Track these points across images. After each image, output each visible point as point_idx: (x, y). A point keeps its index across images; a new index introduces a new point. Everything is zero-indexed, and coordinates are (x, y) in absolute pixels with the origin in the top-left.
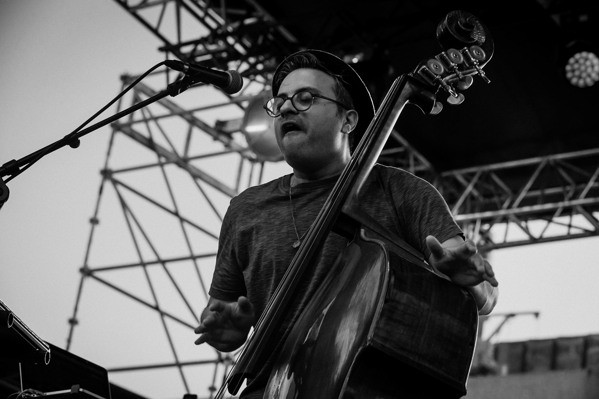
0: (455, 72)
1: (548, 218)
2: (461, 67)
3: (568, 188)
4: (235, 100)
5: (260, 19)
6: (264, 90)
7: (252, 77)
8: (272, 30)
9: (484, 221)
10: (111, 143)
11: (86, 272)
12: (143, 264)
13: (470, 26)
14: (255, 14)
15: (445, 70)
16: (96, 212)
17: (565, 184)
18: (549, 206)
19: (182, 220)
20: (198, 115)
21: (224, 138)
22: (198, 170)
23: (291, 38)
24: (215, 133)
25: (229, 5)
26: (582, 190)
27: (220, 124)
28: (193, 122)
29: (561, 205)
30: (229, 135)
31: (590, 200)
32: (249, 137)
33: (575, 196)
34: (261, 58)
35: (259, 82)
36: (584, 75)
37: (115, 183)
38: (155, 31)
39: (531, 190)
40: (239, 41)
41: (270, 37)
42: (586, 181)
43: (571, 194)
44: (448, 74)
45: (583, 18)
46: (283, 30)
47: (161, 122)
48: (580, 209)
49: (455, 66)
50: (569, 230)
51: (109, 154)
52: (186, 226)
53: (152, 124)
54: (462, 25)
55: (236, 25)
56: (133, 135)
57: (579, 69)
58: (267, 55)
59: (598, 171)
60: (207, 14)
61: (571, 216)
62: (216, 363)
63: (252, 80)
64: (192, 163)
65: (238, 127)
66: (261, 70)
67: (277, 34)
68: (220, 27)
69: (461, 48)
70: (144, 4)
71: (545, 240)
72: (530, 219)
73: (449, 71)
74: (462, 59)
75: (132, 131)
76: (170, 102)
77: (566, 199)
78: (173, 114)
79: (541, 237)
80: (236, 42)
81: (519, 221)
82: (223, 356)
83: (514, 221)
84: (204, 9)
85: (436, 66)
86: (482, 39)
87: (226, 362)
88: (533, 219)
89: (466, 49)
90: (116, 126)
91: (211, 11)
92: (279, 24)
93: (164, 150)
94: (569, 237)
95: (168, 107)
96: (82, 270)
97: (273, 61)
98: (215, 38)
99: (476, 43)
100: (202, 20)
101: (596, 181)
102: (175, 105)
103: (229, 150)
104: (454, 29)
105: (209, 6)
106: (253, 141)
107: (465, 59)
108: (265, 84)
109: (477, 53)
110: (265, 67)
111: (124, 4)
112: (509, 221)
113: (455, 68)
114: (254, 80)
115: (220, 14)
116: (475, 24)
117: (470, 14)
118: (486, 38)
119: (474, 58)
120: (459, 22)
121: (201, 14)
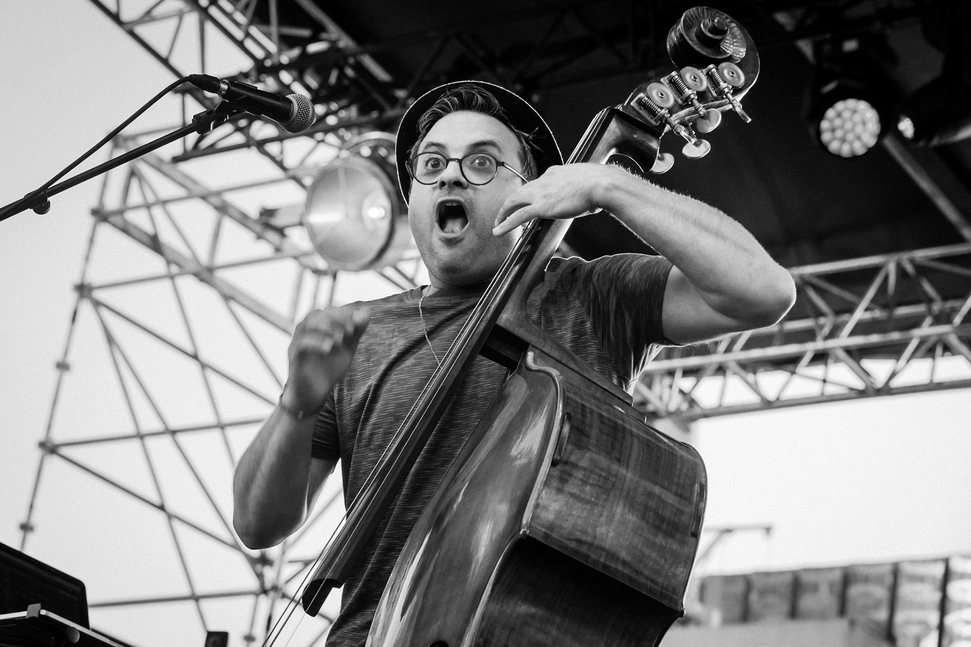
0: (692, 105)
1: (790, 367)
2: (702, 96)
3: (822, 320)
4: (291, 173)
5: (333, 43)
6: (338, 157)
7: (319, 136)
8: (351, 60)
9: (688, 372)
10: (91, 241)
11: (49, 448)
12: (141, 436)
13: (720, 31)
14: (324, 35)
15: (676, 101)
16: (66, 353)
17: (819, 314)
18: (791, 349)
19: (204, 366)
20: (230, 198)
21: (272, 236)
22: (231, 287)
23: (382, 75)
24: (258, 228)
25: (284, 20)
26: (845, 323)
27: (268, 213)
28: (223, 209)
29: (810, 348)
30: (280, 231)
31: (859, 340)
32: (313, 234)
33: (833, 333)
34: (334, 106)
35: (330, 145)
36: (850, 137)
37: (97, 304)
38: (165, 62)
40: (300, 79)
41: (350, 72)
42: (850, 309)
43: (826, 330)
44: (682, 107)
45: (850, 45)
46: (369, 62)
47: (172, 208)
48: (842, 354)
49: (693, 94)
50: (823, 388)
51: (87, 258)
52: (211, 376)
53: (157, 211)
54: (707, 30)
55: (295, 52)
56: (126, 230)
57: (842, 127)
58: (344, 102)
59: (871, 293)
60: (248, 35)
61: (826, 364)
62: (257, 595)
63: (319, 142)
64: (223, 275)
65: (295, 219)
66: (334, 126)
67: (360, 68)
68: (269, 55)
69: (705, 66)
70: (148, 17)
71: (785, 403)
72: (762, 369)
73: (683, 103)
74: (705, 84)
75: (125, 221)
76: (186, 176)
77: (819, 338)
78: (190, 196)
79: (778, 399)
80: (294, 80)
81: (743, 373)
82: (268, 584)
83: (735, 373)
84: (244, 28)
85: (662, 94)
86: (741, 52)
87: (271, 594)
88: (767, 371)
89: (713, 67)
90: (100, 215)
91: (254, 31)
92: (362, 53)
93: (178, 254)
94: (824, 399)
95: (183, 185)
96: (42, 445)
97: (353, 112)
98: (261, 74)
99: (730, 59)
100: (240, 44)
101: (867, 310)
102: (195, 182)
103: (279, 254)
104: (693, 35)
105: (251, 23)
106: (320, 239)
107: (711, 84)
108: (340, 149)
109: (731, 74)
110: (340, 120)
111: (115, 17)
112: (728, 373)
113: (693, 99)
114: (323, 141)
115: (268, 35)
116: (727, 29)
117: (720, 12)
118: (746, 51)
119: (726, 82)
120: (702, 26)
121: (239, 34)
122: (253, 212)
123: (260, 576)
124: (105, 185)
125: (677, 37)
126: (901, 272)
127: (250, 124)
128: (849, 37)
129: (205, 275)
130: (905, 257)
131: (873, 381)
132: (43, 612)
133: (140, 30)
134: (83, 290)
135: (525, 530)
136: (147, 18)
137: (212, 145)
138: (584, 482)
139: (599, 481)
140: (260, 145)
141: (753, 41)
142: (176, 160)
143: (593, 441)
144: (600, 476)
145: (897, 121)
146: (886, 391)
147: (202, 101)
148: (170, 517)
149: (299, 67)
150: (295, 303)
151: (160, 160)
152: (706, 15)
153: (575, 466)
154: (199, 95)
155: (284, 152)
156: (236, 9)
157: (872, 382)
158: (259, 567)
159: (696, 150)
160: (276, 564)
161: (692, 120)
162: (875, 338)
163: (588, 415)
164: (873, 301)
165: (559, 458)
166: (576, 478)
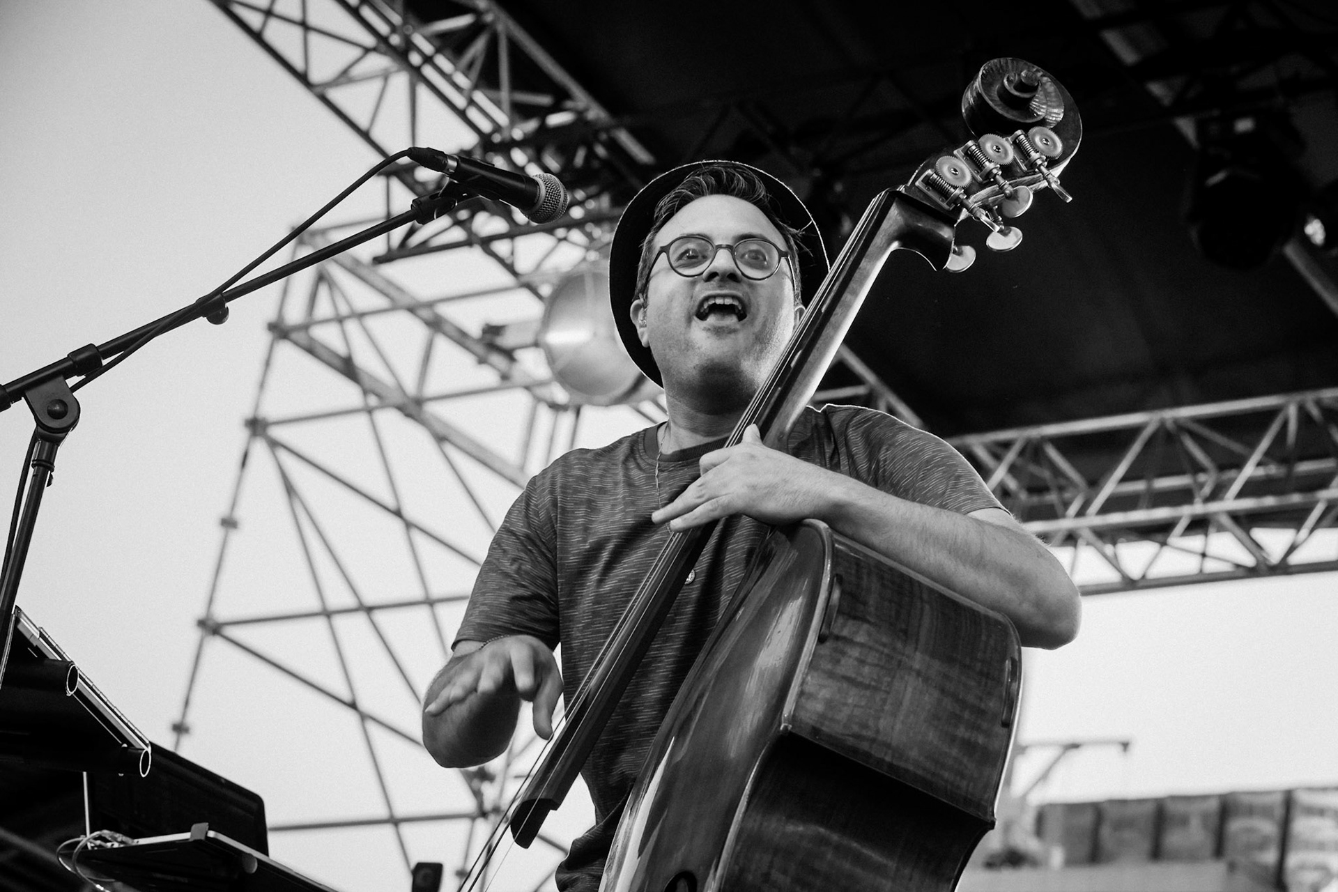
0: (996, 182)
1: (1160, 537)
2: (1008, 171)
3: (1202, 477)
4: (524, 279)
5: (580, 114)
6: (584, 259)
7: (561, 232)
8: (604, 136)
10: (268, 363)
11: (211, 627)
12: (327, 614)
13: (1029, 88)
14: (569, 104)
15: (974, 178)
16: (233, 506)
17: (1197, 469)
18: (1162, 513)
19: (409, 525)
20: (446, 310)
21: (497, 359)
22: (446, 425)
23: (641, 154)
24: (480, 349)
25: (518, 83)
26: (1231, 481)
27: (492, 331)
28: (436, 325)
29: (1186, 512)
30: (509, 354)
31: (1248, 504)
32: (551, 358)
33: (1216, 495)
34: (580, 195)
35: (574, 244)
37: (274, 444)
38: (365, 135)
39: (1125, 479)
40: (538, 159)
41: (601, 151)
42: (1238, 463)
43: (1207, 490)
44: (982, 186)
45: (1244, 125)
46: (624, 138)
47: (371, 322)
48: (1226, 520)
49: (996, 168)
50: (1202, 565)
51: (262, 385)
52: (418, 537)
53: (352, 326)
54: (1012, 87)
55: (531, 125)
56: (311, 349)
58: (593, 189)
59: (1265, 444)
60: (471, 102)
61: (1206, 535)
62: (473, 818)
63: (560, 240)
64: (433, 409)
65: (529, 338)
66: (580, 219)
67: (613, 146)
68: (497, 128)
69: (1011, 133)
70: (344, 77)
71: (1153, 583)
72: (1122, 539)
73: (984, 180)
74: (1011, 154)
75: (311, 339)
76: (390, 283)
77: (1198, 500)
78: (394, 307)
79: (1144, 577)
80: (529, 161)
81: (1099, 543)
82: (488, 805)
83: (1088, 544)
84: (466, 93)
85: (955, 170)
86: (1057, 114)
88: (1129, 541)
89: (1020, 133)
90: (279, 331)
91: (479, 97)
92: (617, 126)
93: (376, 380)
94: (1202, 578)
95: (386, 295)
96: (202, 623)
97: (605, 201)
98: (488, 152)
99: (1043, 122)
100: (462, 114)
101: (1259, 464)
102: (399, 289)
103: (508, 384)
104: (995, 94)
105: (476, 87)
106: (560, 364)
107: (1018, 155)
108: (588, 249)
109: (1045, 142)
110: (588, 212)
111: (303, 78)
112: (1080, 541)
113: (996, 174)
114: (565, 239)
115: (498, 103)
116: (1038, 84)
117: (1029, 64)
118: (1064, 112)
119: (1038, 152)
120: (1005, 82)
121: (460, 101)
122: (475, 330)
123: (477, 794)
124: (285, 292)
125: (974, 98)
126: (1304, 417)
127: (472, 216)
128: (1243, 115)
129: (412, 409)
130: (1309, 398)
131: (1266, 556)
132: (212, 834)
133: (335, 95)
134: (256, 426)
135: (786, 724)
136: (342, 79)
137: (424, 243)
138: (862, 662)
139: (880, 659)
140: (486, 243)
141: (1072, 99)
142: (378, 260)
143: (872, 609)
144: (882, 653)
145: (1304, 223)
146: (1283, 569)
147: (412, 185)
148: (364, 717)
149: (536, 144)
150: (527, 445)
151: (357, 262)
152: (1010, 67)
153: (849, 641)
154: (409, 179)
155: (515, 253)
156: (456, 69)
157: (1264, 558)
158: (476, 783)
159: (1003, 241)
160: (499, 780)
161: (997, 203)
162: (1269, 501)
163: (865, 577)
164: (1268, 454)
165: (827, 632)
166: (850, 657)
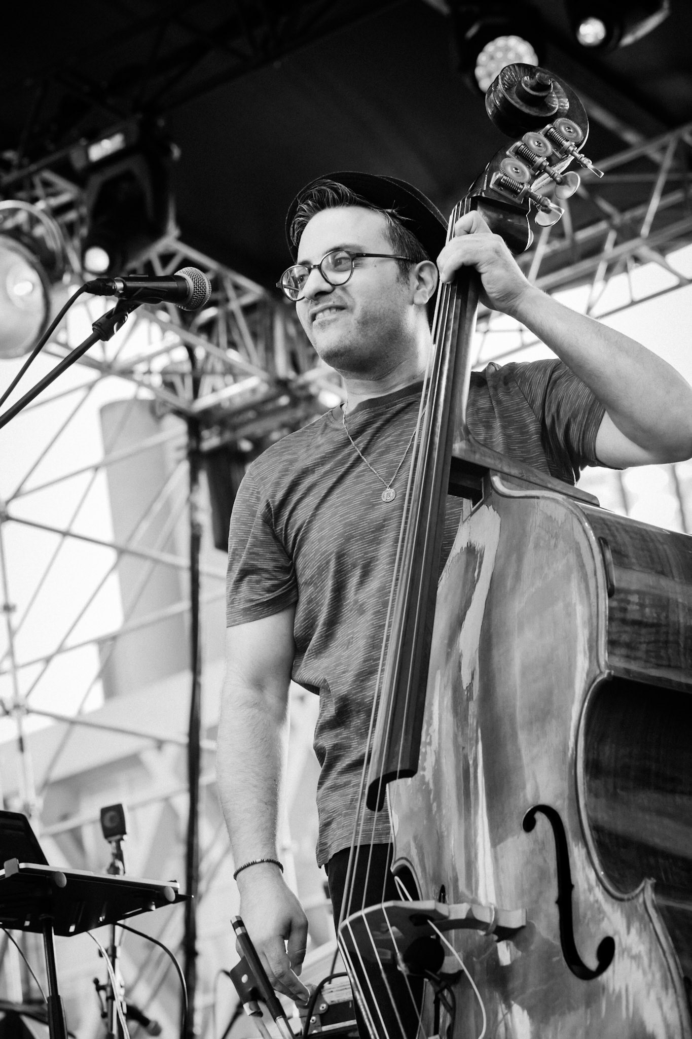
85: (516, 169)
87: (15, 713)
132: (22, 866)
